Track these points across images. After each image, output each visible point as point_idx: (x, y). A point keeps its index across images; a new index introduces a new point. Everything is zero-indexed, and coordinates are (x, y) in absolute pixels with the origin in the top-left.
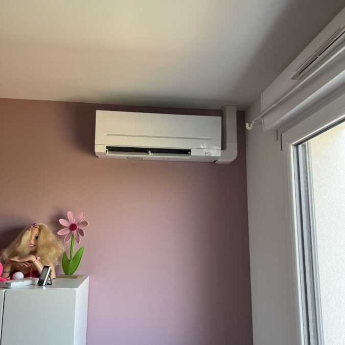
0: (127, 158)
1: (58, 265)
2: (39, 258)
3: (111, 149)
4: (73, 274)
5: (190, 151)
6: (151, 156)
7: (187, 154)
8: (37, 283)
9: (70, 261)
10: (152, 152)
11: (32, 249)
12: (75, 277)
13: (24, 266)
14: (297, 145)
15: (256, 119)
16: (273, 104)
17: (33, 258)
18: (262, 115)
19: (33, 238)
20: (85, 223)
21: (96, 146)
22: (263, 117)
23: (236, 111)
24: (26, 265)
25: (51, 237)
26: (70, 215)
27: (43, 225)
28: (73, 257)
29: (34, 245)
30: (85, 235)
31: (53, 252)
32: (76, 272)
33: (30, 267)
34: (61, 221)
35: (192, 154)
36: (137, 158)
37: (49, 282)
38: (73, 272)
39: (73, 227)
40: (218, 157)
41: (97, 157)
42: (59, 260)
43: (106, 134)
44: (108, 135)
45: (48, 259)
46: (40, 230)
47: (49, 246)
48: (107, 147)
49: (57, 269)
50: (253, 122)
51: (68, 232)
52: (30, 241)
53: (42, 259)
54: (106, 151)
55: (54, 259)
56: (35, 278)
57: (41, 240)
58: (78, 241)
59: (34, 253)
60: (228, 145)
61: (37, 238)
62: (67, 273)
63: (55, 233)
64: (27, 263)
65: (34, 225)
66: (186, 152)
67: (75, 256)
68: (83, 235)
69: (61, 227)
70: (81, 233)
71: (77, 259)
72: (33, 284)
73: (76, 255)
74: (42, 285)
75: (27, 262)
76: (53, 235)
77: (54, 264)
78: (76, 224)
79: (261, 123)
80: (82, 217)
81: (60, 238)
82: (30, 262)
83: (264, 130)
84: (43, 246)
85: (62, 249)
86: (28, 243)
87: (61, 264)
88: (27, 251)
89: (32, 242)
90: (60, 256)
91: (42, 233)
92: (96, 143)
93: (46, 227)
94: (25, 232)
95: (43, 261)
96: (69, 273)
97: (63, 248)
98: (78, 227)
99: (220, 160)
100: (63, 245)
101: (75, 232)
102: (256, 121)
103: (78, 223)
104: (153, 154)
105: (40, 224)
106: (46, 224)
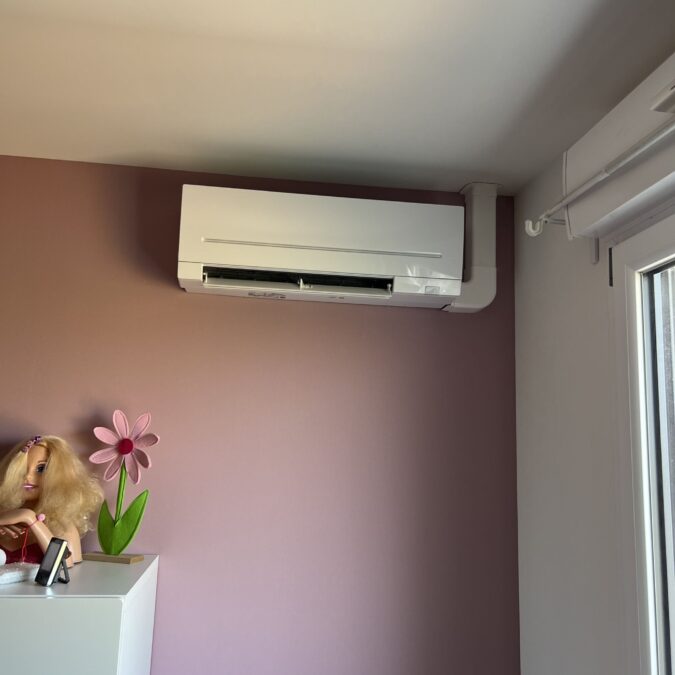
0: (250, 294)
1: (89, 532)
2: (43, 517)
3: (214, 273)
4: (123, 552)
5: (391, 281)
6: (303, 290)
7: (385, 288)
8: (34, 577)
9: (115, 522)
10: (305, 283)
11: (28, 496)
12: (126, 561)
13: (8, 535)
14: (650, 275)
15: (549, 212)
16: (600, 173)
17: (29, 517)
18: (565, 202)
19: (33, 468)
20: (151, 439)
21: (180, 264)
22: (567, 206)
23: (495, 195)
24: (13, 533)
25: (76, 468)
26: (118, 418)
27: (56, 441)
28: (123, 512)
29: (35, 487)
30: (150, 465)
31: (79, 501)
32: (127, 547)
33: (22, 537)
34: (100, 433)
35: (395, 290)
36: (273, 294)
37: (63, 576)
38: (122, 549)
39: (124, 446)
40: (453, 298)
41: (184, 289)
42: (91, 519)
43: (203, 239)
44: (209, 240)
45: (65, 519)
46: (48, 452)
47: (67, 489)
48: (206, 269)
49: (85, 541)
50: (543, 217)
51: (114, 456)
52: (24, 477)
53: (51, 519)
54: (204, 277)
55: (79, 517)
56: (30, 565)
57: (52, 475)
58: (135, 479)
59: (32, 504)
60: (476, 270)
61: (41, 469)
62: (107, 550)
63: (84, 457)
64: (16, 528)
65: (36, 440)
66: (383, 284)
67: (127, 512)
68: (145, 465)
69: (97, 445)
70: (142, 459)
71: (132, 518)
72: (25, 580)
73: (129, 509)
74: (45, 585)
75: (16, 525)
76: (79, 462)
77: (78, 528)
78: (132, 439)
79: (562, 222)
80: (144, 425)
81: (95, 469)
82: (23, 525)
83: (570, 238)
84: (54, 489)
85: (98, 494)
86: (22, 480)
87: (95, 530)
88: (17, 500)
89: (31, 478)
90: (93, 510)
91: (53, 459)
92: (181, 257)
93: (64, 444)
94: (13, 455)
95: (53, 523)
96: (113, 551)
97: (101, 495)
98: (136, 446)
99: (456, 305)
100: (102, 486)
101: (128, 457)
102: (549, 216)
103: (137, 437)
104: (307, 287)
105: (51, 437)
106: (64, 437)
